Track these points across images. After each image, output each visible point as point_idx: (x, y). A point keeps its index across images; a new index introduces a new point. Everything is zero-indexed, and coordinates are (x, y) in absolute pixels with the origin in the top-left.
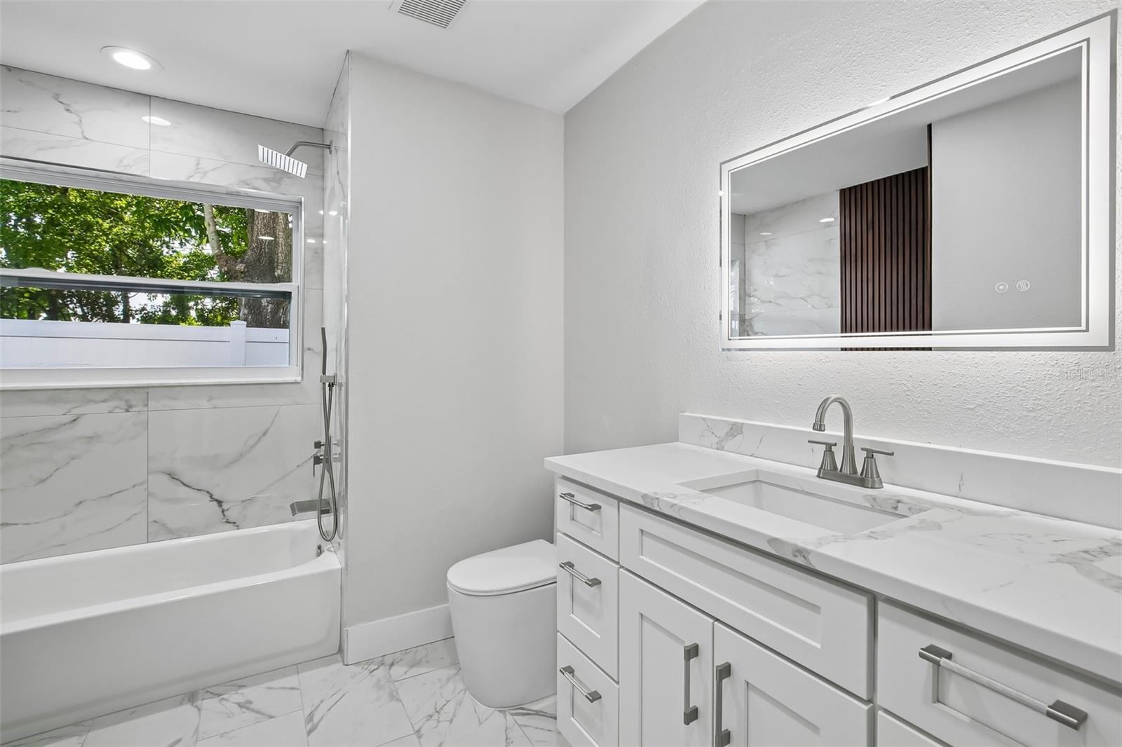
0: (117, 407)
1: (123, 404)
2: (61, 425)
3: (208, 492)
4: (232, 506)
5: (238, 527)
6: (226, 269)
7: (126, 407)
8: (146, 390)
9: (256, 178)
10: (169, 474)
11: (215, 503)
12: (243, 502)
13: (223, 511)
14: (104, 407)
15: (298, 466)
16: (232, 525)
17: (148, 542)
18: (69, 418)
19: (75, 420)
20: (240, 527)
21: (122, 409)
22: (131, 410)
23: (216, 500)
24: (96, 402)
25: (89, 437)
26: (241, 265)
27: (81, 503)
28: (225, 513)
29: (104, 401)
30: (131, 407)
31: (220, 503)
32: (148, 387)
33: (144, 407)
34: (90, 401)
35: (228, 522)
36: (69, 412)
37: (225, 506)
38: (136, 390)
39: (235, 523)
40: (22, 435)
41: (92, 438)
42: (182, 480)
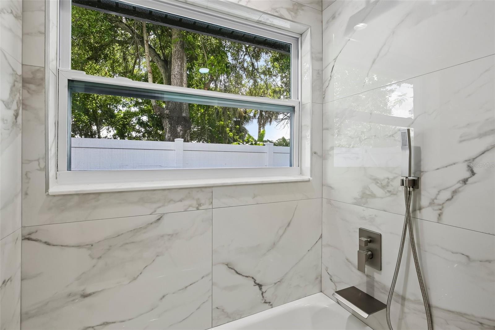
0: (190, 206)
1: (194, 203)
2: (149, 224)
3: (253, 278)
4: (268, 289)
5: (272, 306)
6: (159, 113)
7: (197, 206)
8: (210, 190)
9: (282, 7)
10: (227, 265)
11: (257, 287)
12: (275, 284)
13: (262, 294)
14: (180, 206)
15: (309, 251)
16: (268, 304)
17: (212, 327)
18: (154, 217)
19: (159, 219)
20: (273, 305)
21: (193, 207)
22: (201, 208)
23: (258, 284)
24: (175, 202)
25: (169, 235)
26: (167, 111)
27: (164, 297)
28: (264, 294)
29: (181, 201)
30: (200, 205)
31: (260, 286)
32: (213, 187)
33: (210, 205)
34: (171, 201)
35: (265, 302)
36: (155, 211)
37: (264, 289)
38: (203, 189)
39: (270, 303)
40: (119, 235)
41: (172, 235)
42: (236, 269)
